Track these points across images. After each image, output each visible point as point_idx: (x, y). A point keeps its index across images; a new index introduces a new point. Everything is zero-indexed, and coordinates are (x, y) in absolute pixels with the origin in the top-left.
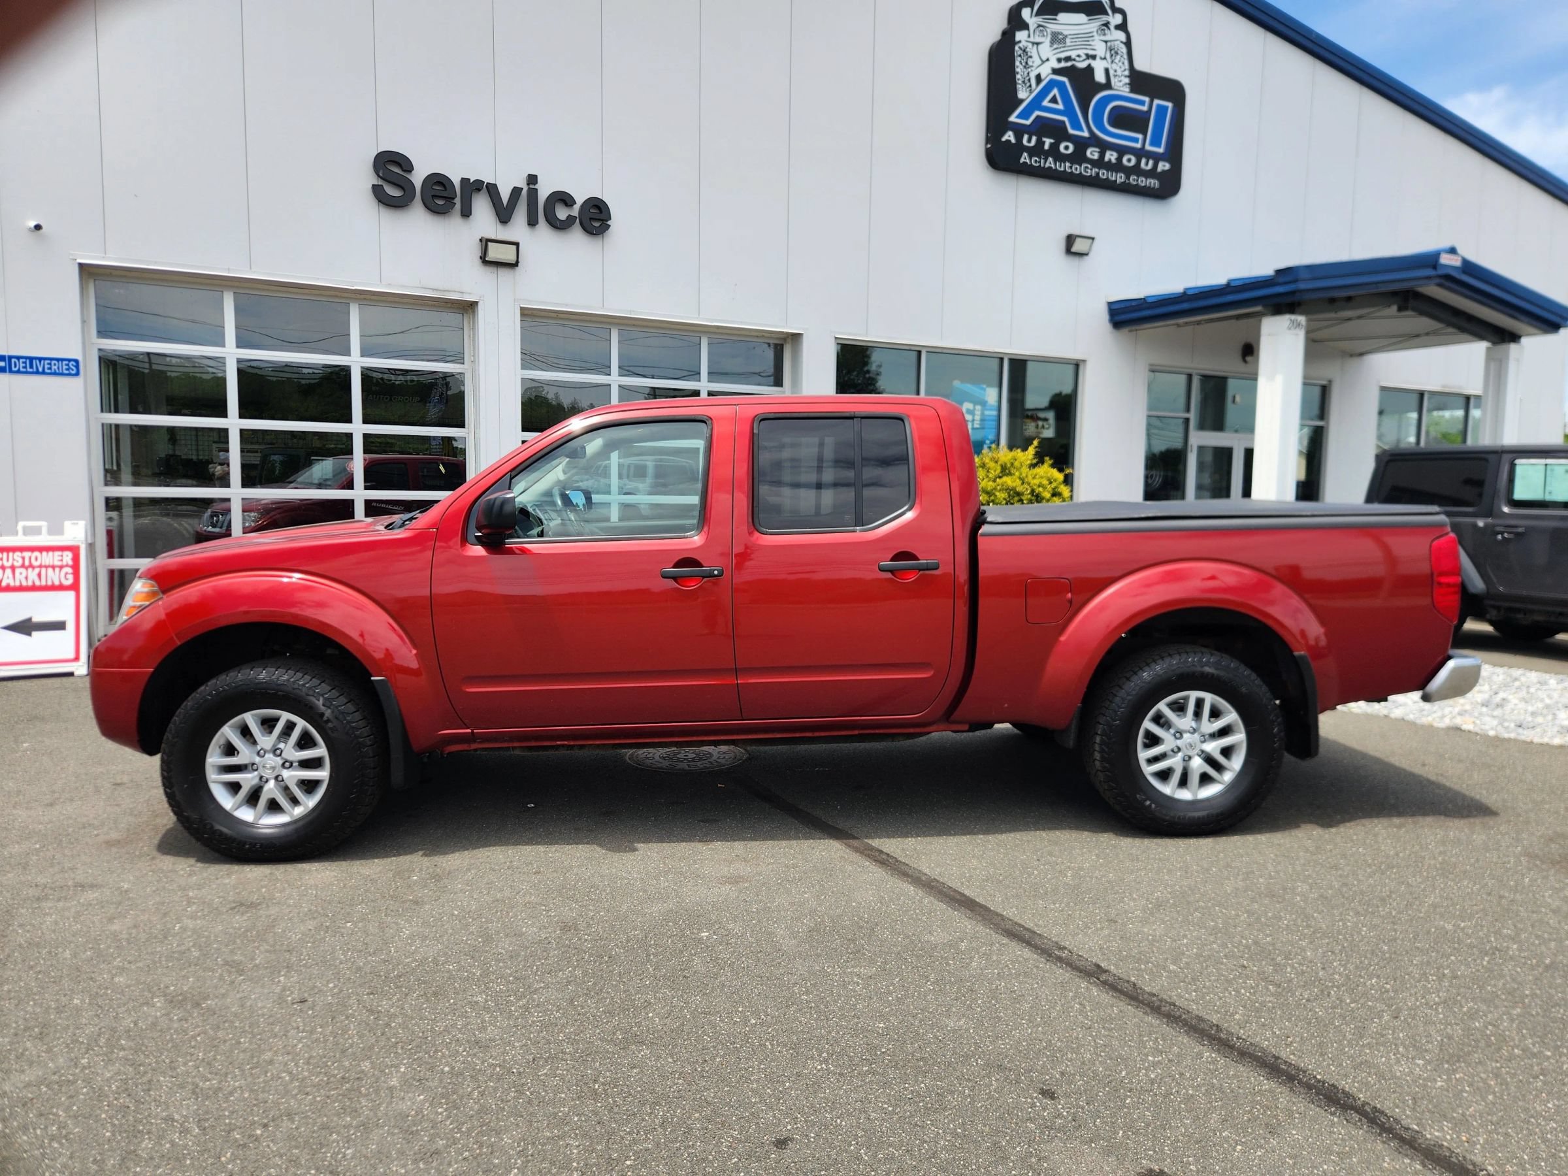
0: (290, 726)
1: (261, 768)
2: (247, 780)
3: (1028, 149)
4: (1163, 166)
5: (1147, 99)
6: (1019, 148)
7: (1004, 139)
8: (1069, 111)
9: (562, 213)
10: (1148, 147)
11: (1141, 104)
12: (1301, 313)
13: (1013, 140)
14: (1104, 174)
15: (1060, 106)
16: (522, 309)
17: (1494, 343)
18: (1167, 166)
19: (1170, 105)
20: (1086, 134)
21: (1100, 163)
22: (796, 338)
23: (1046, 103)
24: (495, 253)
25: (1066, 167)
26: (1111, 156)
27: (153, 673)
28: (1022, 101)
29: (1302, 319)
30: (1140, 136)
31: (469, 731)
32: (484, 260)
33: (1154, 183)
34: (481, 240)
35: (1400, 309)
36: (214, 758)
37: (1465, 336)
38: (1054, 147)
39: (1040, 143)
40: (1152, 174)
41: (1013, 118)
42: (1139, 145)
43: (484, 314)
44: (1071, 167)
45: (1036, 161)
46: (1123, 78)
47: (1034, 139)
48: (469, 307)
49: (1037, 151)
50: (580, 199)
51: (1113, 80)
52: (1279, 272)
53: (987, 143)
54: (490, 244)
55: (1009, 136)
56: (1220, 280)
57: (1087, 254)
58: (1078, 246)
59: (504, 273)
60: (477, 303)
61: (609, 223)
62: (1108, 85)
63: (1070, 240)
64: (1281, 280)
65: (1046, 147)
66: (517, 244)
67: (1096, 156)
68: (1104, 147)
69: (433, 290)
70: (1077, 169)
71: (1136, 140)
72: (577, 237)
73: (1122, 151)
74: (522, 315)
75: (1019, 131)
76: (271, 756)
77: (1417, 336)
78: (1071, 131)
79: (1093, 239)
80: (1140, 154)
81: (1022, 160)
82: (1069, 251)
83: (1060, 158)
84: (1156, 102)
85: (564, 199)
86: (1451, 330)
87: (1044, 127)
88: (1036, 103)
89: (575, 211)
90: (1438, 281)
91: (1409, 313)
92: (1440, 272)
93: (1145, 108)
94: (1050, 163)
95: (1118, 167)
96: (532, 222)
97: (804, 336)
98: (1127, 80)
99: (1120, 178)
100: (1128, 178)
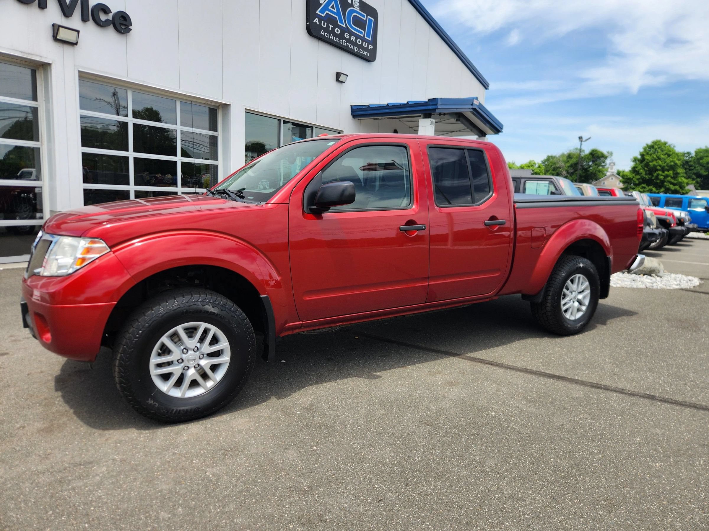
0: (206, 332)
1: (185, 361)
2: (176, 370)
3: (323, 28)
4: (371, 47)
5: (365, 15)
6: (320, 27)
7: (314, 21)
8: (338, 13)
9: (103, 17)
10: (365, 37)
11: (364, 16)
12: (434, 118)
13: (318, 23)
14: (351, 46)
15: (335, 11)
16: (79, 72)
17: (480, 137)
18: (372, 48)
19: (373, 19)
20: (344, 26)
21: (349, 41)
22: (226, 107)
23: (330, 8)
24: (63, 34)
25: (337, 40)
26: (353, 38)
27: (117, 304)
28: (321, 4)
29: (434, 121)
30: (363, 31)
31: (300, 322)
32: (55, 38)
33: (367, 54)
34: (53, 25)
35: (457, 120)
36: (154, 360)
37: (472, 133)
38: (333, 29)
39: (328, 27)
40: (366, 49)
41: (318, 12)
42: (363, 36)
43: (55, 72)
44: (339, 40)
45: (326, 35)
46: (357, 3)
47: (326, 24)
48: (45, 66)
49: (326, 30)
50: (114, 10)
51: (354, 3)
52: (429, 100)
53: (307, 22)
54: (61, 29)
55: (316, 20)
56: (403, 100)
57: (344, 82)
58: (342, 78)
59: (67, 48)
60: (49, 65)
61: (130, 27)
62: (352, 5)
63: (338, 75)
64: (431, 103)
65: (330, 29)
66: (78, 32)
67: (348, 38)
68: (351, 34)
69: (22, 52)
70: (342, 42)
71: (361, 33)
72: (110, 33)
73: (357, 37)
74: (79, 76)
75: (321, 19)
76: (193, 352)
77: (453, 132)
78: (339, 24)
79: (347, 75)
80: (363, 39)
81: (321, 33)
82: (338, 80)
83: (335, 35)
84: (369, 17)
85: (105, 9)
86: (468, 130)
87: (330, 19)
88: (326, 8)
89: (110, 17)
90: (472, 110)
91: (459, 122)
92: (474, 107)
93: (365, 19)
94: (331, 37)
95: (355, 44)
96: (84, 19)
97: (232, 107)
98: (358, 4)
99: (356, 49)
100: (359, 50)
